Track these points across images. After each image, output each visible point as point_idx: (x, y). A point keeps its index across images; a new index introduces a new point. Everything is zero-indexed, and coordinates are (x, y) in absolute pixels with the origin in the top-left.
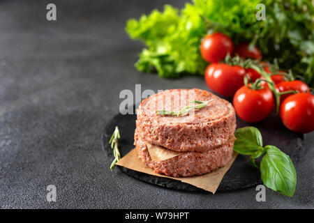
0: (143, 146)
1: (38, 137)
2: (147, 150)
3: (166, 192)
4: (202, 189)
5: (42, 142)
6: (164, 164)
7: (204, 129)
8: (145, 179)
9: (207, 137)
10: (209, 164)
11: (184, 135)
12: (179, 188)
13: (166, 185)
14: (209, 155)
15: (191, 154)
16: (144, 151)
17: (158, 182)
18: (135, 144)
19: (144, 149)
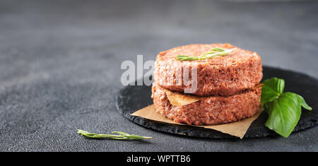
0: (161, 95)
1: (47, 102)
2: (166, 98)
3: (188, 141)
4: (227, 134)
5: (52, 105)
6: (185, 111)
7: (229, 70)
8: (164, 129)
9: (232, 79)
10: (234, 110)
11: (207, 75)
12: (202, 136)
13: (187, 133)
14: (234, 100)
15: (214, 99)
16: (162, 100)
17: (178, 131)
18: (152, 96)
19: (163, 97)
